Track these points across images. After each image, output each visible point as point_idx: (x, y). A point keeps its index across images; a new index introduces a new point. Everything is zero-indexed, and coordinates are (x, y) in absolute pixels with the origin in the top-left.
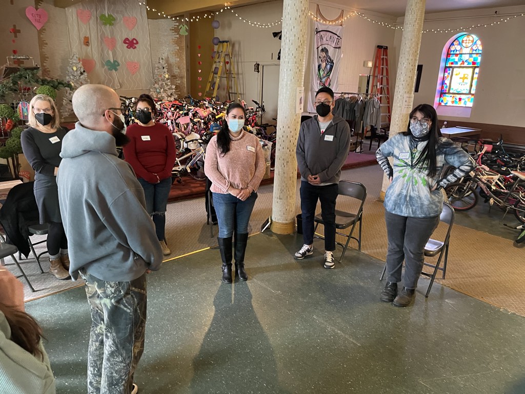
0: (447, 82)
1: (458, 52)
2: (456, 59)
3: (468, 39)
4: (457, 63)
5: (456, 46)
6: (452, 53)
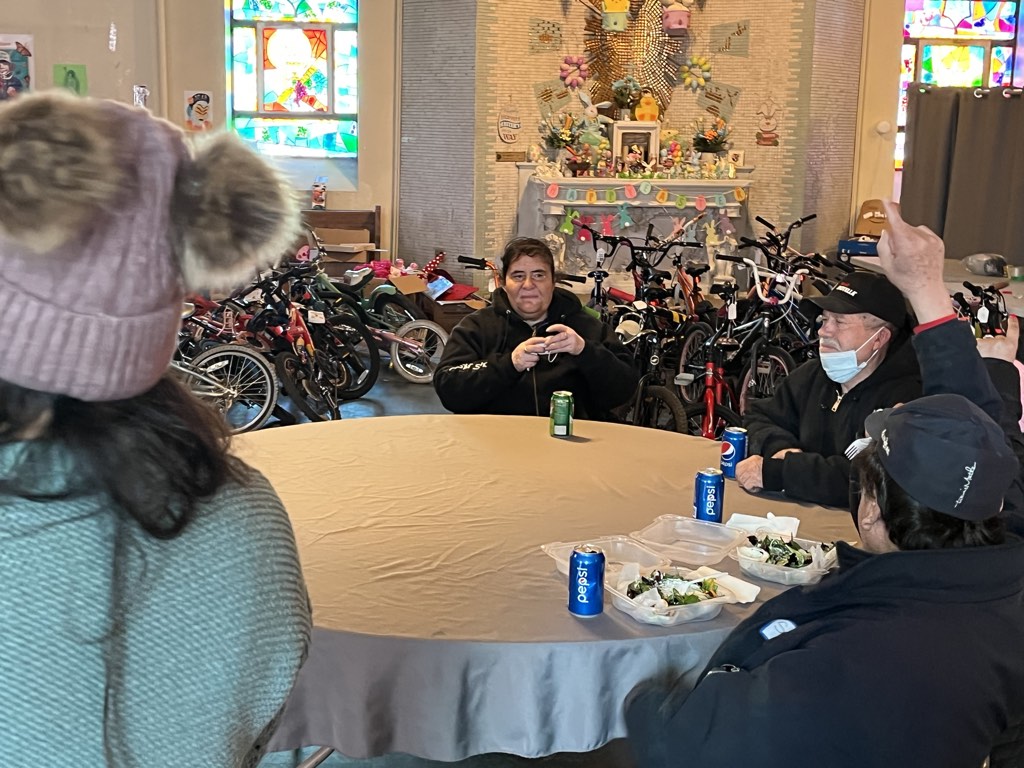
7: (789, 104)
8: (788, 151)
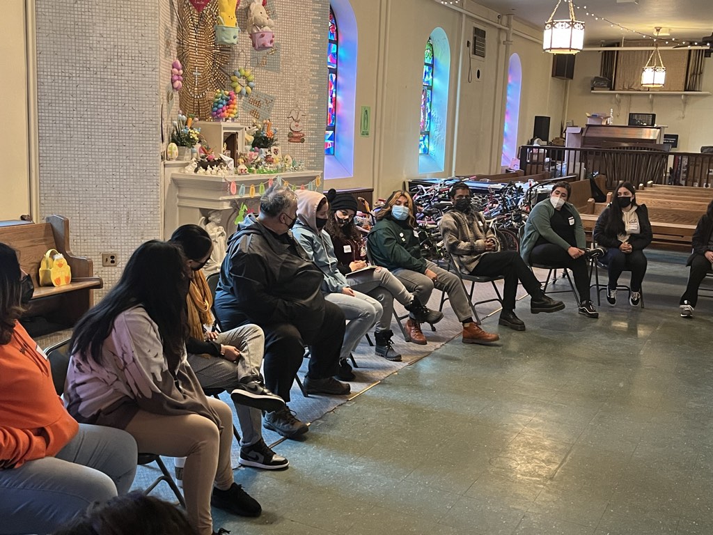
7: (311, 112)
8: (311, 147)
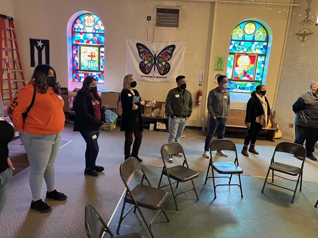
0: (77, 59)
1: (82, 31)
2: (81, 37)
3: (89, 18)
4: (82, 41)
5: (79, 24)
6: (76, 30)
